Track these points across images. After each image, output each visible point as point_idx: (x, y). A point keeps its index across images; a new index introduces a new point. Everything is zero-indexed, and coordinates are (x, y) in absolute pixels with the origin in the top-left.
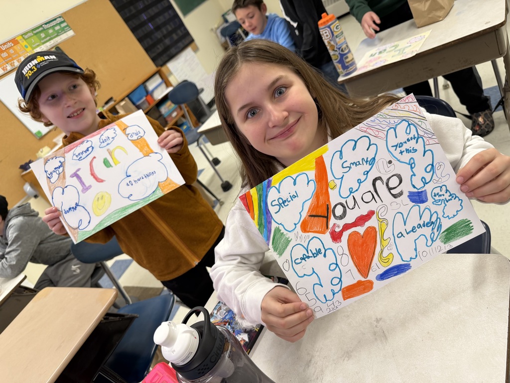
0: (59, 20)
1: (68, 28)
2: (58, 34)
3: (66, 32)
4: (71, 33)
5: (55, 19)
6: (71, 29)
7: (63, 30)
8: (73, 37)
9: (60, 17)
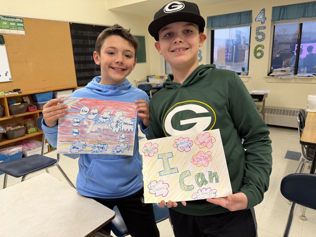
0: (17, 20)
1: (22, 28)
2: (10, 28)
3: (18, 30)
4: (22, 32)
5: (15, 18)
6: (24, 30)
7: (17, 28)
8: (22, 35)
9: (21, 19)
